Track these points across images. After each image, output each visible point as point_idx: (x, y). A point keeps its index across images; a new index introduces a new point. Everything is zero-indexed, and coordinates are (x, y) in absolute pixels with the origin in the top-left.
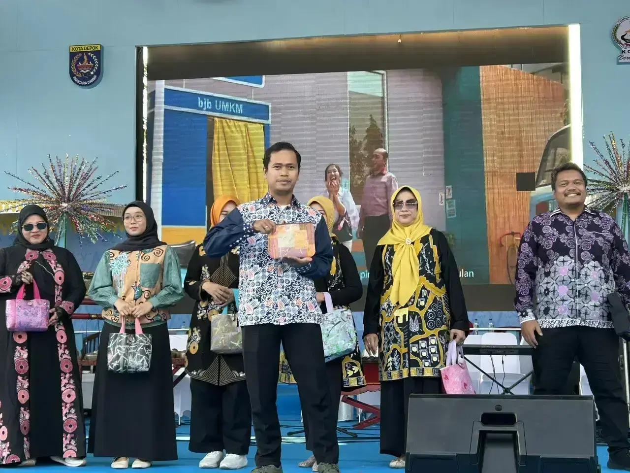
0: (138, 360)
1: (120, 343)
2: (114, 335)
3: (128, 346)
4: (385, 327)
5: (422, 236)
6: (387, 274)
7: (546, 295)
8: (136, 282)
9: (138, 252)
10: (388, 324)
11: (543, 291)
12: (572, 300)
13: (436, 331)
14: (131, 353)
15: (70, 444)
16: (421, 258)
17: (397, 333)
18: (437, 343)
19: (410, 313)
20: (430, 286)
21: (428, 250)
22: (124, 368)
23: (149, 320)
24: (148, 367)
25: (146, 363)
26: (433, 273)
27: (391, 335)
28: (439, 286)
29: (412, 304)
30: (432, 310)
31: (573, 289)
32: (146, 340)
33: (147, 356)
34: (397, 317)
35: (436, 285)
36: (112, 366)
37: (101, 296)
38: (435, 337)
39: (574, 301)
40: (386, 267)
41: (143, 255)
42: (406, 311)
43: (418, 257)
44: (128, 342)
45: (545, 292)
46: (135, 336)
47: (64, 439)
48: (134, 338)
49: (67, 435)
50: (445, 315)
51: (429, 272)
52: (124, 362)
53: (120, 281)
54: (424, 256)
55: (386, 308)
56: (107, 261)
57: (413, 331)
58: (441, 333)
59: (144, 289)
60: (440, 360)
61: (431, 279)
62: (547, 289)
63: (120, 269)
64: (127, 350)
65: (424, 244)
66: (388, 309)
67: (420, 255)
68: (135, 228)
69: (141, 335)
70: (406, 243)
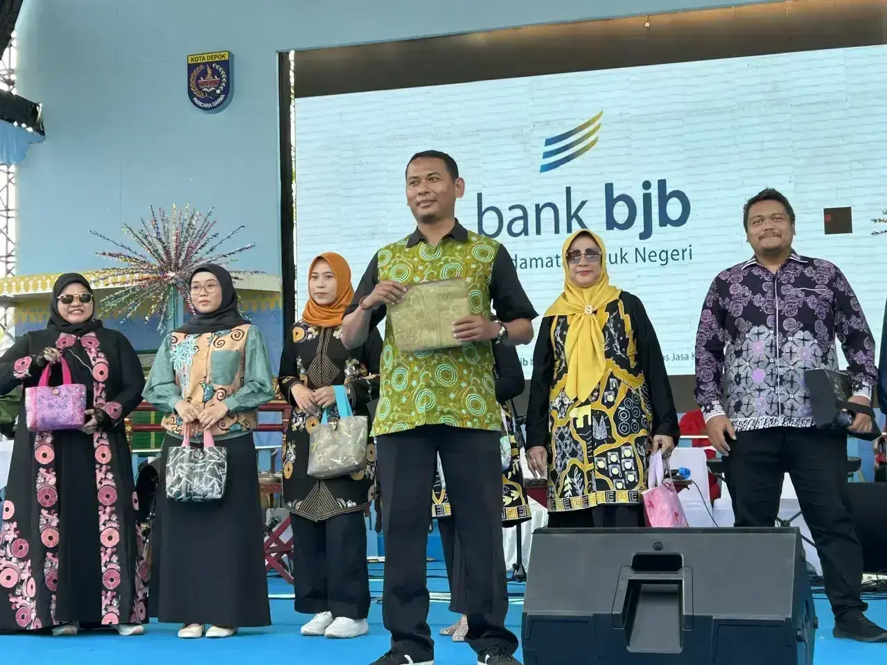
0: (206, 483)
1: (182, 461)
2: (174, 450)
3: (192, 464)
4: (556, 434)
5: (608, 302)
6: (559, 358)
7: (738, 383)
8: (205, 377)
9: (209, 334)
10: (562, 429)
11: (733, 379)
12: (772, 389)
13: (631, 438)
14: (197, 473)
15: (111, 605)
16: (607, 333)
17: (576, 443)
18: (633, 456)
19: (593, 412)
20: (621, 373)
21: (618, 321)
22: (188, 494)
23: (223, 430)
24: (220, 493)
25: (218, 487)
26: (625, 355)
27: (566, 445)
28: (634, 372)
29: (596, 400)
30: (626, 408)
31: (772, 374)
32: (218, 455)
33: (220, 478)
34: (575, 419)
35: (630, 371)
36: (171, 492)
37: (159, 397)
38: (630, 447)
39: (775, 392)
40: (557, 347)
41: (217, 339)
42: (587, 410)
43: (603, 331)
44: (192, 458)
45: (735, 380)
46: (202, 451)
47: (103, 598)
48: (201, 454)
49: (107, 593)
50: (645, 414)
51: (619, 353)
52: (187, 486)
53: (185, 376)
54: (612, 330)
55: (558, 407)
56: (167, 349)
57: (598, 438)
58: (639, 441)
59: (216, 387)
60: (638, 480)
61: (623, 363)
62: (738, 376)
63: (183, 359)
64: (192, 469)
65: (611, 314)
66: (560, 407)
67: (605, 329)
68: (205, 301)
69: (211, 449)
70: (586, 312)
